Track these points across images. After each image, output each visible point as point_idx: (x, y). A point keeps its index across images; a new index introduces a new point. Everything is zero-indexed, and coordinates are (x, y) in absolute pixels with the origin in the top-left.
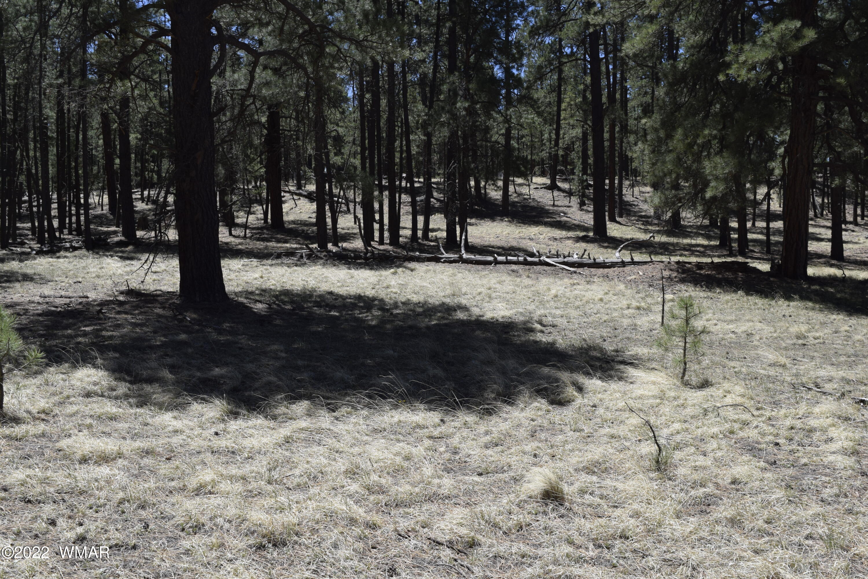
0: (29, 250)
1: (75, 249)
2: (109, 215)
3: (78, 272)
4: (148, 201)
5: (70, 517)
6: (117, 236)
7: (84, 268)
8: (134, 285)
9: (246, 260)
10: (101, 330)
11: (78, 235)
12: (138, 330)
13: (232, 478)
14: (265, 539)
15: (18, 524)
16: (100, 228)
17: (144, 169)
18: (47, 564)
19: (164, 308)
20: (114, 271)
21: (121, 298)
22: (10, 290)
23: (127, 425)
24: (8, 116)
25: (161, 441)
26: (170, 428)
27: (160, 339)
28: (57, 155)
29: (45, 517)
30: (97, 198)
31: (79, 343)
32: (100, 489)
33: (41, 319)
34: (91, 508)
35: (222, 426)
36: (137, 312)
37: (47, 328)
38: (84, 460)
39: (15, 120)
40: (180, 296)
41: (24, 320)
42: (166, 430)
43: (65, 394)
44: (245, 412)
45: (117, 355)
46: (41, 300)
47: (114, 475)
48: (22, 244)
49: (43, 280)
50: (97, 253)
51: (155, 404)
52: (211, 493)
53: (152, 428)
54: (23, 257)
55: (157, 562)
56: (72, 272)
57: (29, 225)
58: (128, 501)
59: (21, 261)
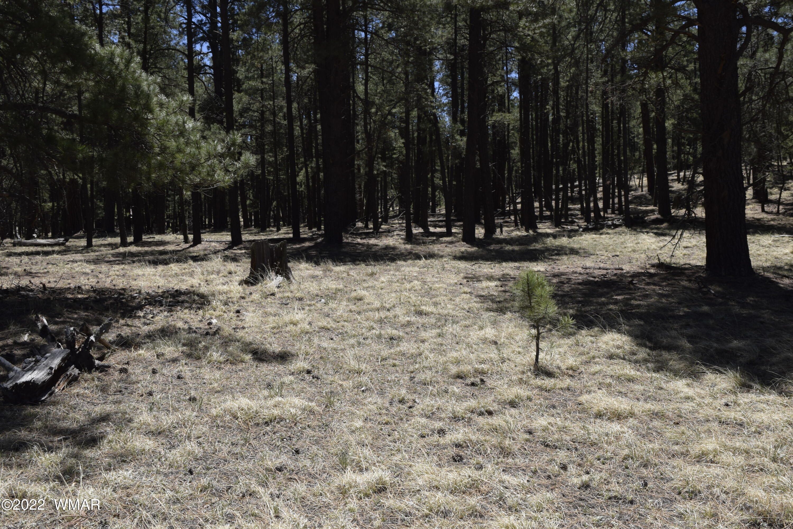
0: (577, 228)
1: (616, 226)
2: (648, 195)
3: (616, 247)
4: (684, 181)
5: (580, 465)
6: (654, 214)
7: (622, 243)
8: (666, 259)
9: (777, 236)
10: (630, 299)
11: (619, 214)
12: (664, 300)
13: (735, 451)
14: (761, 517)
15: (536, 464)
16: (639, 208)
17: (680, 152)
18: (553, 503)
19: (690, 281)
20: (649, 246)
21: (652, 271)
22: (558, 262)
23: (642, 388)
24: (562, 114)
25: (672, 406)
26: (682, 395)
27: (682, 311)
28: (603, 145)
29: (559, 461)
30: (638, 180)
31: (610, 310)
32: (609, 443)
33: (580, 287)
34: (599, 459)
35: (733, 397)
36: (664, 283)
37: (585, 295)
38: (599, 415)
39: (567, 117)
40: (706, 270)
41: (566, 288)
42: (678, 396)
43: (592, 354)
44: (758, 386)
45: (642, 323)
46: (583, 271)
47: (623, 432)
48: (572, 223)
49: (587, 254)
50: (635, 230)
51: (671, 371)
52: (712, 462)
53: (665, 392)
54: (571, 234)
55: (650, 519)
56: (611, 247)
57: (579, 206)
58: (632, 458)
59: (570, 237)
